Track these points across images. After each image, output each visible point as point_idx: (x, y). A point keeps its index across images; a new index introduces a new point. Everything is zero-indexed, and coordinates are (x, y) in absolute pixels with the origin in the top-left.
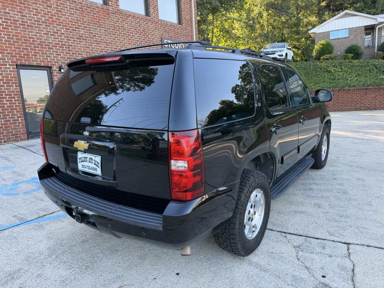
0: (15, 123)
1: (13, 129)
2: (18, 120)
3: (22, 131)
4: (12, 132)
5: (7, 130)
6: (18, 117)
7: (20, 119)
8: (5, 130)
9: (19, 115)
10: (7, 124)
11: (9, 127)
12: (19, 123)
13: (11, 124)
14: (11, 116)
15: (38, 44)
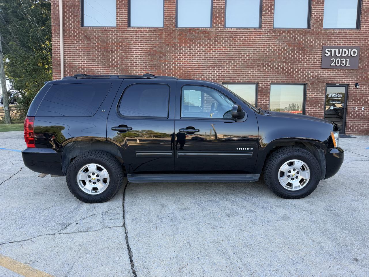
15: (197, 68)
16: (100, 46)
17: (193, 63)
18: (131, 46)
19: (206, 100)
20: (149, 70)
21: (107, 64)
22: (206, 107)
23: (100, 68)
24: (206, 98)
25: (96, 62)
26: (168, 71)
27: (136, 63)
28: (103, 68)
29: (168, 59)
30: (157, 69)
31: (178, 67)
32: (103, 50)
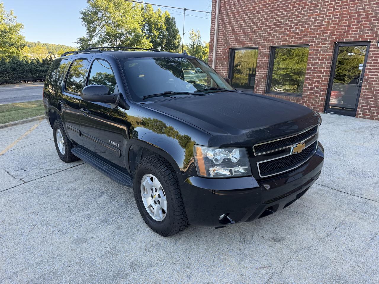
0: (317, 96)
1: (314, 100)
2: (320, 94)
3: (320, 103)
4: (312, 103)
5: (310, 100)
6: (321, 91)
7: (322, 93)
8: (308, 100)
9: (322, 90)
10: (311, 95)
11: (312, 98)
12: (320, 96)
13: (314, 95)
14: (315, 89)
15: (363, 18)
16: (249, 8)
17: (356, 13)
18: (278, 2)
19: (369, 69)
20: (294, 29)
21: (252, 28)
22: (367, 80)
23: (246, 33)
24: (371, 66)
25: (243, 27)
26: (318, 29)
27: (281, 22)
28: (248, 33)
29: (321, 11)
30: (304, 27)
31: (333, 21)
32: (250, 12)
